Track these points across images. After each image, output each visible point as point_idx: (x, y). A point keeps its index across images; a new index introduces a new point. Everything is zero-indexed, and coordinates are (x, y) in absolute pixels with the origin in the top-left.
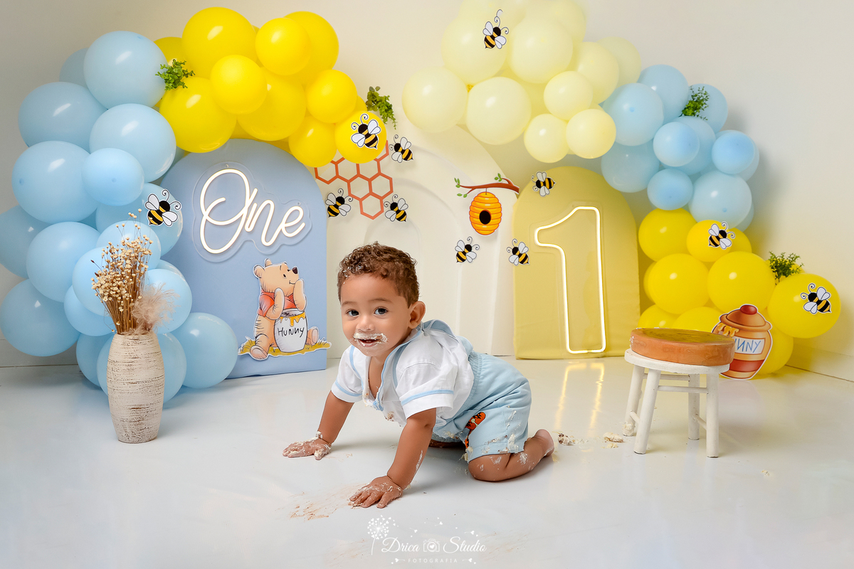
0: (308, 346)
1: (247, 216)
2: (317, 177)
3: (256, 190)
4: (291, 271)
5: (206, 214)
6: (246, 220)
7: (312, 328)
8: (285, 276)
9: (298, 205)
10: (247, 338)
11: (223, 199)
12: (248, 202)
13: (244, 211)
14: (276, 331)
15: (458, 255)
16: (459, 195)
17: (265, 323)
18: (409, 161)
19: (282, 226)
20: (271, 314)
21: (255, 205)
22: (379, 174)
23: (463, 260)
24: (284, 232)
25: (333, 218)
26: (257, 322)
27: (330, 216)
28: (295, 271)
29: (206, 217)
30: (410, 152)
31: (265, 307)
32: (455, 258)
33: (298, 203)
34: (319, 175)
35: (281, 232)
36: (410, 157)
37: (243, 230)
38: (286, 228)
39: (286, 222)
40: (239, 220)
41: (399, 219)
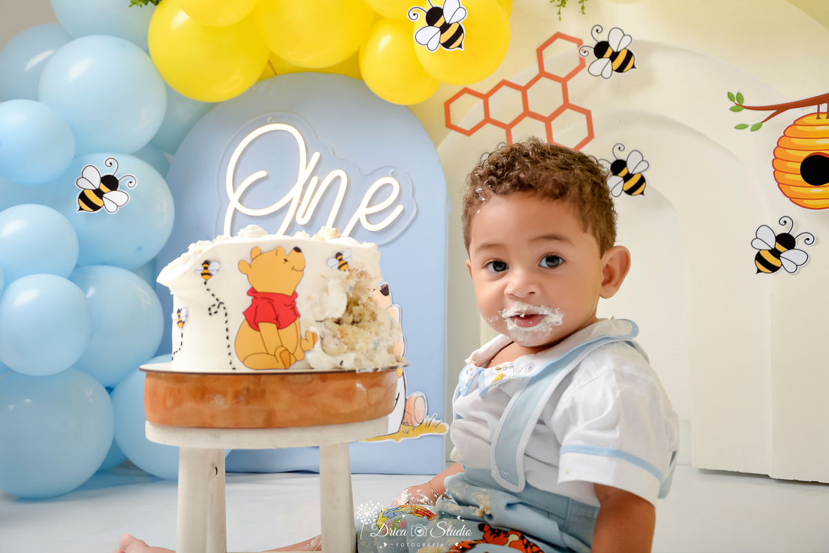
0: (407, 428)
1: (301, 199)
2: (449, 125)
3: (316, 156)
4: (378, 293)
5: (234, 197)
6: (299, 205)
7: (415, 395)
9: (394, 175)
11: (262, 174)
12: (304, 173)
13: (295, 192)
15: (759, 258)
16: (741, 127)
18: (628, 71)
19: (361, 213)
21: (315, 180)
22: (566, 105)
23: (773, 269)
24: (364, 223)
28: (385, 291)
29: (234, 203)
30: (629, 55)
32: (753, 265)
33: (393, 173)
34: (453, 122)
35: (359, 221)
36: (630, 65)
37: (293, 222)
38: (368, 217)
39: (369, 205)
40: (288, 205)
41: (630, 192)
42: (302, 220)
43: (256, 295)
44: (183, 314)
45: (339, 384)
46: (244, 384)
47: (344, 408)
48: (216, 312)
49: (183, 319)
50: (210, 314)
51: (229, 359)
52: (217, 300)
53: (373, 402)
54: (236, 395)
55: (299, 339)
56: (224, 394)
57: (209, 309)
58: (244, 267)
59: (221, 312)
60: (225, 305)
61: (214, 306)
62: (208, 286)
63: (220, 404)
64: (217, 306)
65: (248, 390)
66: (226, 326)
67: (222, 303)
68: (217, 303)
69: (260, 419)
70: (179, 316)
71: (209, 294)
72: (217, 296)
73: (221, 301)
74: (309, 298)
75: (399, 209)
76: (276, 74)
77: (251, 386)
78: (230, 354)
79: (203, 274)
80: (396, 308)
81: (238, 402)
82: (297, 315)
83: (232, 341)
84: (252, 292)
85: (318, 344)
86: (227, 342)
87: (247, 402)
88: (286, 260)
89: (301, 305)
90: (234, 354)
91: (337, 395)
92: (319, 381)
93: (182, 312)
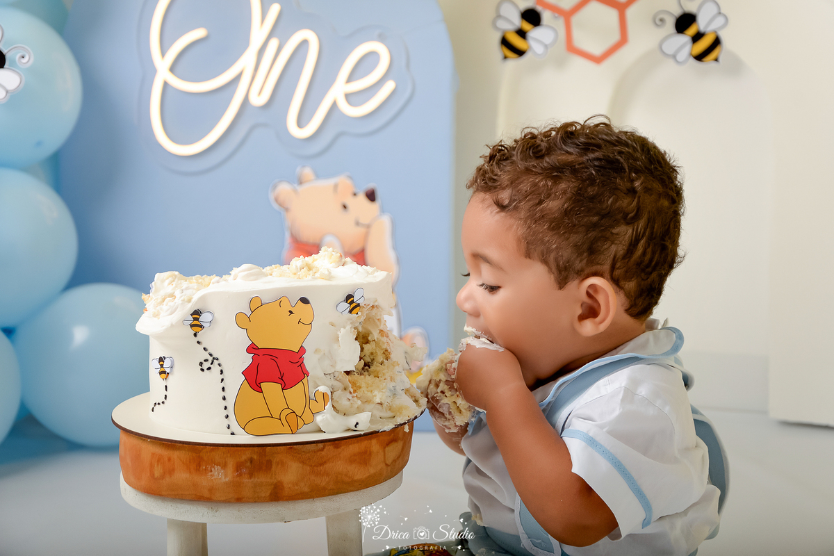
4: (362, 198)
8: (345, 207)
19: (337, 91)
25: (514, 63)
27: (505, 57)
28: (371, 196)
35: (334, 105)
37: (246, 102)
38: (348, 96)
39: (349, 80)
40: (238, 78)
41: (700, 57)
42: (258, 100)
43: (257, 352)
44: (167, 363)
45: (354, 448)
46: (246, 456)
47: (359, 473)
48: (209, 369)
49: (168, 370)
50: (202, 370)
51: (226, 422)
52: (211, 355)
53: (389, 462)
54: (238, 467)
55: (308, 400)
56: (224, 466)
57: (201, 364)
58: (243, 320)
59: (215, 368)
60: (221, 361)
61: (206, 360)
62: (198, 338)
63: (220, 476)
64: (210, 362)
65: (251, 460)
66: (222, 385)
67: (217, 359)
68: (210, 359)
69: (266, 492)
70: (162, 366)
71: (201, 347)
72: (210, 351)
73: (214, 356)
74: (317, 351)
77: (255, 457)
78: (227, 417)
79: (192, 326)
80: (386, 220)
81: (240, 475)
82: (305, 373)
83: (230, 403)
84: (252, 349)
85: (329, 406)
86: (224, 403)
87: (251, 475)
88: (291, 312)
89: (309, 361)
90: (232, 416)
91: (351, 460)
92: (331, 447)
93: (166, 361)
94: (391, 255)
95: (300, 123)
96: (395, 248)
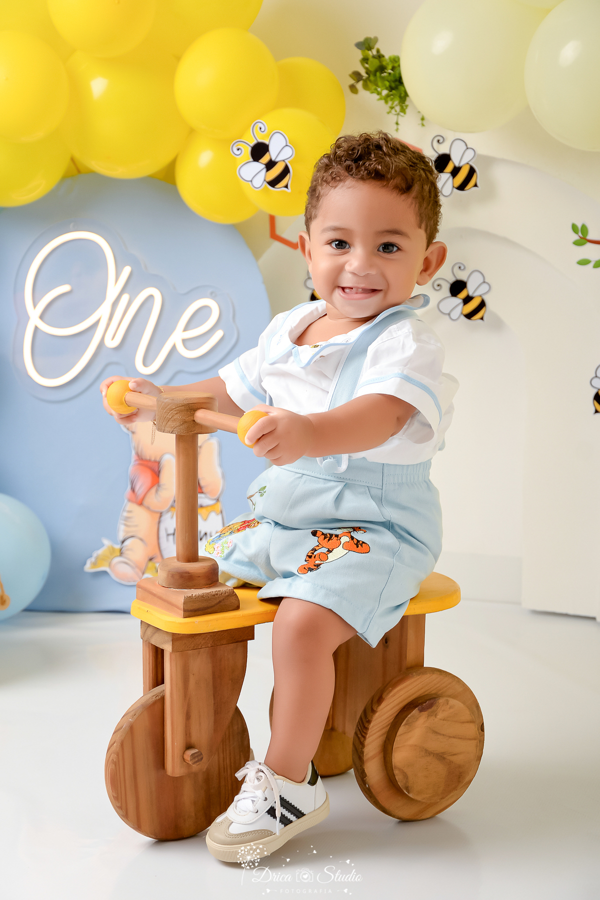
1: (110, 319)
2: (274, 236)
3: (127, 270)
5: (34, 314)
6: (108, 325)
9: (213, 296)
10: (106, 542)
11: (66, 288)
12: (113, 290)
13: (103, 311)
14: (163, 534)
16: (584, 262)
17: (141, 518)
18: (470, 190)
19: (177, 337)
20: (153, 500)
21: (125, 298)
24: (181, 349)
26: (125, 514)
29: (34, 320)
30: (472, 171)
31: (140, 488)
33: (212, 293)
34: (279, 232)
35: (174, 347)
36: (472, 183)
37: (101, 344)
38: (184, 341)
39: (185, 330)
40: (95, 325)
41: (469, 316)
42: (111, 343)
75: (219, 334)
76: (79, 171)
80: (214, 442)
94: (219, 471)
95: (145, 363)
96: (221, 465)
